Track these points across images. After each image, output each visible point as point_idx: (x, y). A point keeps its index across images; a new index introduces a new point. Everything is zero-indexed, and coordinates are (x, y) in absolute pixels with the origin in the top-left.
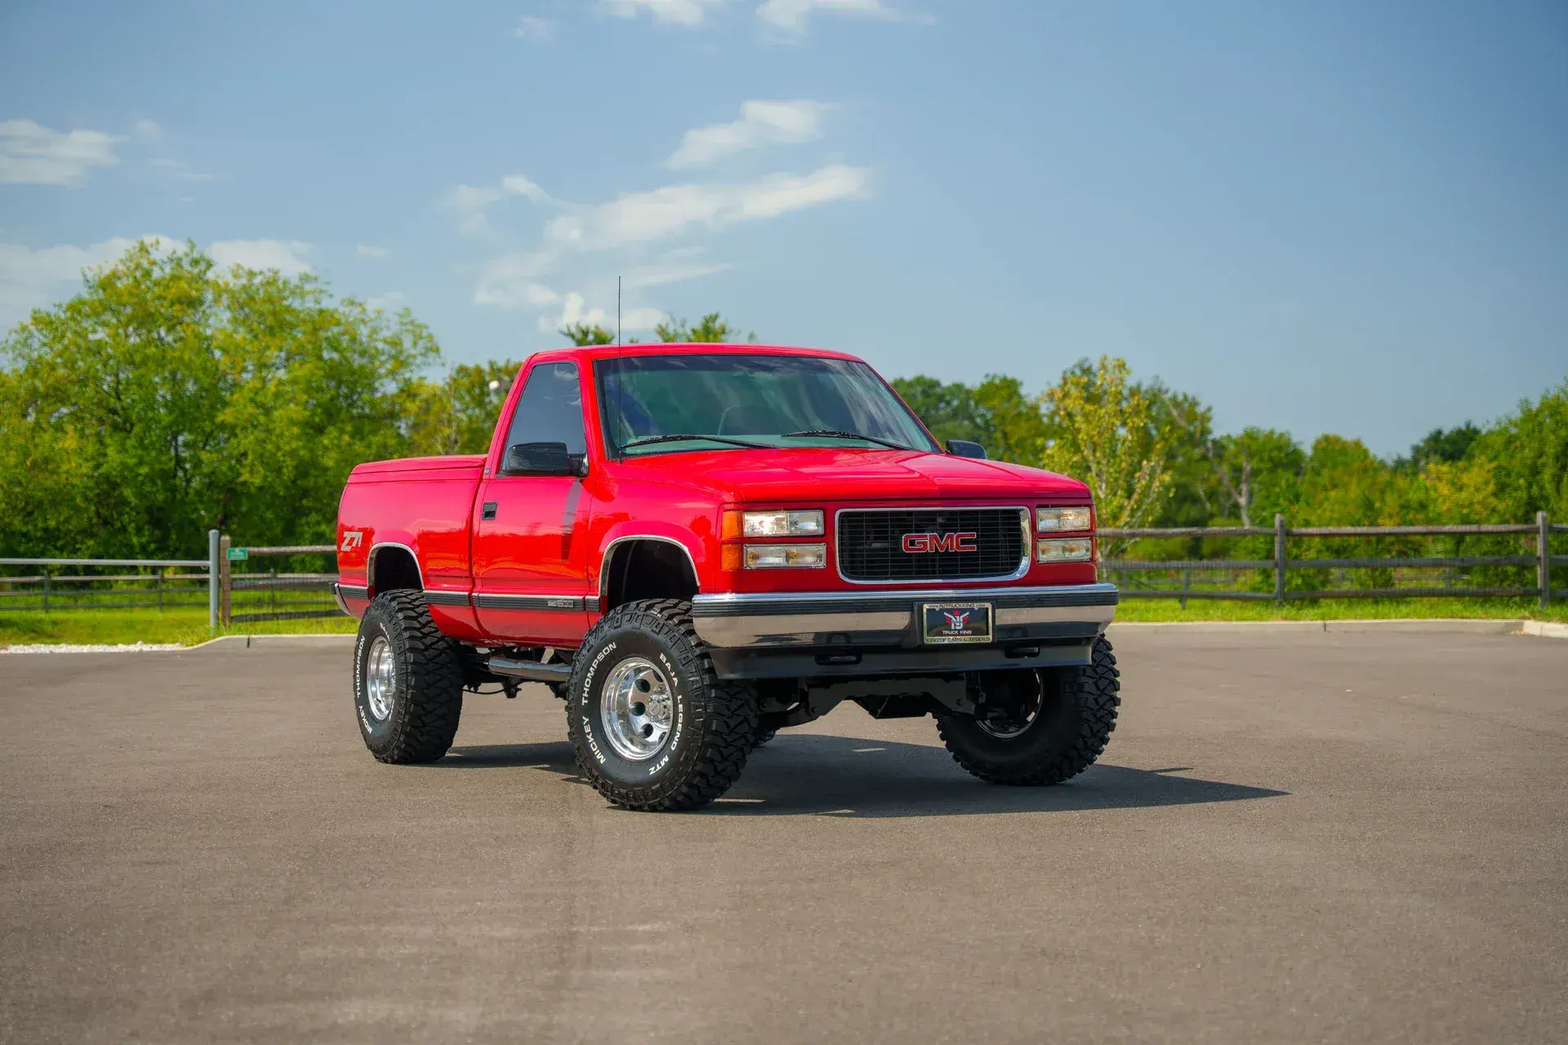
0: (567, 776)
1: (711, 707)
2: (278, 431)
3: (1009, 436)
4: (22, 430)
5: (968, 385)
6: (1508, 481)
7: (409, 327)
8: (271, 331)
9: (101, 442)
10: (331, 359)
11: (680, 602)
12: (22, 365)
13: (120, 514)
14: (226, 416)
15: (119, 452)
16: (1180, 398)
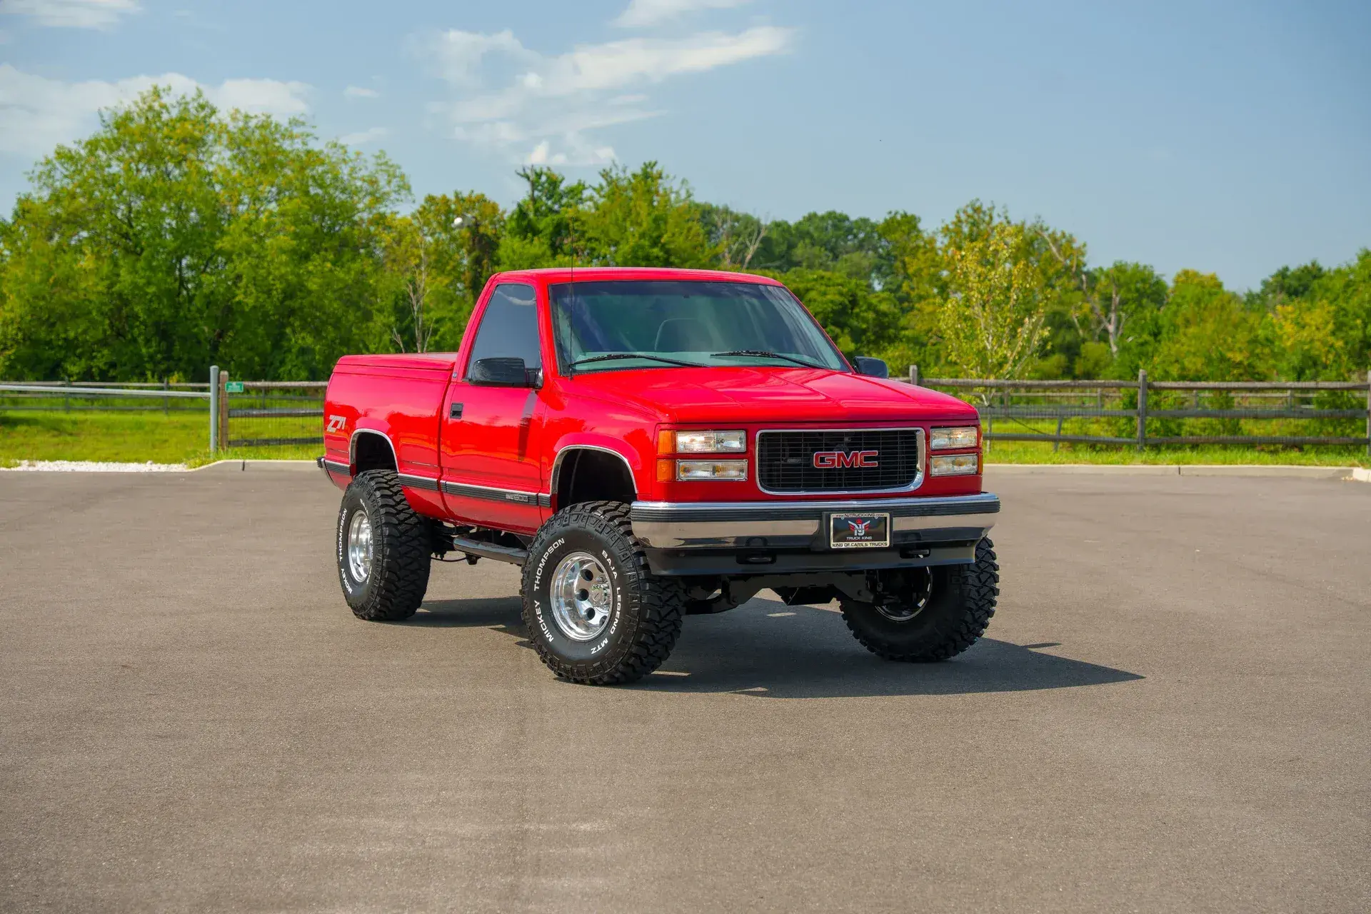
0: (520, 639)
1: (646, 599)
2: (269, 258)
3: (908, 266)
4: (46, 251)
5: (873, 220)
6: (1345, 319)
7: (383, 167)
8: (263, 168)
9: (116, 265)
10: (317, 195)
11: (620, 505)
12: (46, 194)
13: (132, 327)
14: (223, 243)
15: (130, 273)
16: (1059, 235)
